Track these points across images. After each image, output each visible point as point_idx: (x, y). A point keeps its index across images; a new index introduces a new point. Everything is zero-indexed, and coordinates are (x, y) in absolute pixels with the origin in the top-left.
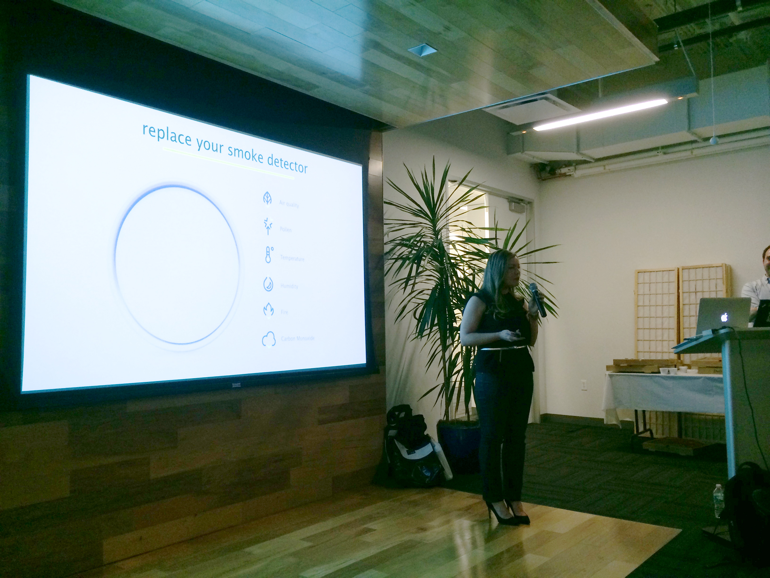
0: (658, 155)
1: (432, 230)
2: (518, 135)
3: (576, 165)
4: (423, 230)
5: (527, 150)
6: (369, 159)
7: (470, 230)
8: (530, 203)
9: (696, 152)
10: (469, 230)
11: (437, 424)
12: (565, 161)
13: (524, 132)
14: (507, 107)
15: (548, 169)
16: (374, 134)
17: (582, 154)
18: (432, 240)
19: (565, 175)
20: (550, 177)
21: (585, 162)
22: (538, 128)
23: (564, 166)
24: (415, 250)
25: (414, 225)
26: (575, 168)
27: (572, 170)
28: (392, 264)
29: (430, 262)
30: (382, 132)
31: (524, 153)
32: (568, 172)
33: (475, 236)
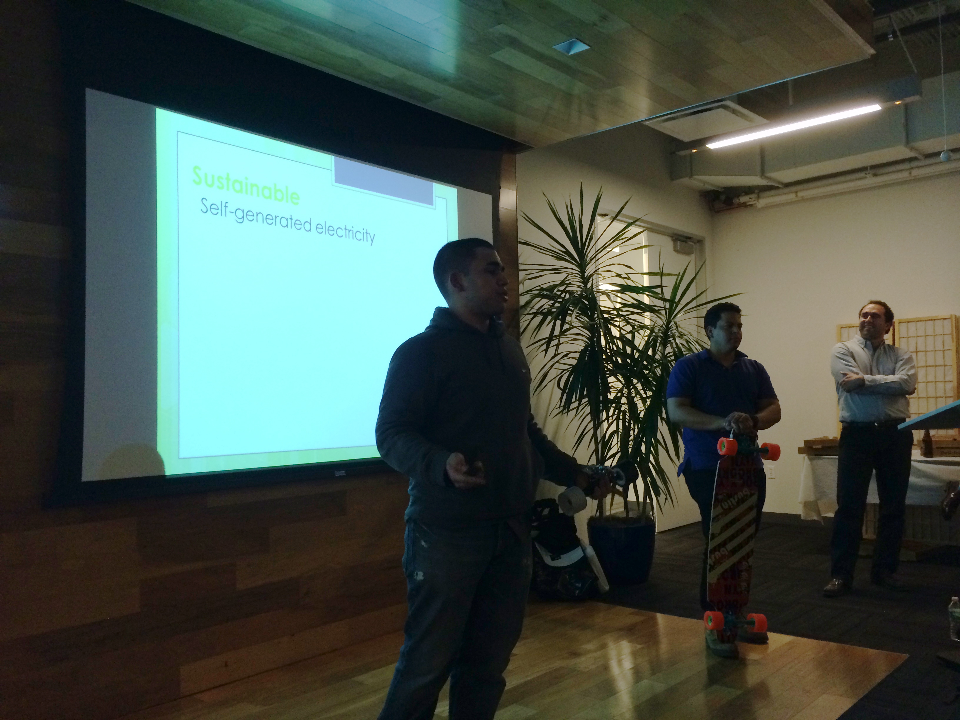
0: (866, 178)
1: (580, 277)
2: (687, 155)
3: (758, 193)
4: (568, 277)
5: (697, 175)
6: (500, 189)
7: (628, 276)
8: (700, 242)
9: (916, 173)
10: (626, 276)
11: (587, 521)
12: (745, 187)
13: (695, 151)
14: (673, 119)
15: (723, 197)
16: (505, 157)
17: (768, 178)
18: (581, 290)
19: (745, 205)
20: (726, 209)
21: (772, 188)
22: (712, 146)
23: (744, 194)
24: (559, 302)
25: (556, 271)
26: (758, 196)
27: (754, 199)
28: (530, 320)
29: (578, 318)
30: (515, 154)
31: (692, 179)
32: (749, 201)
33: (634, 283)
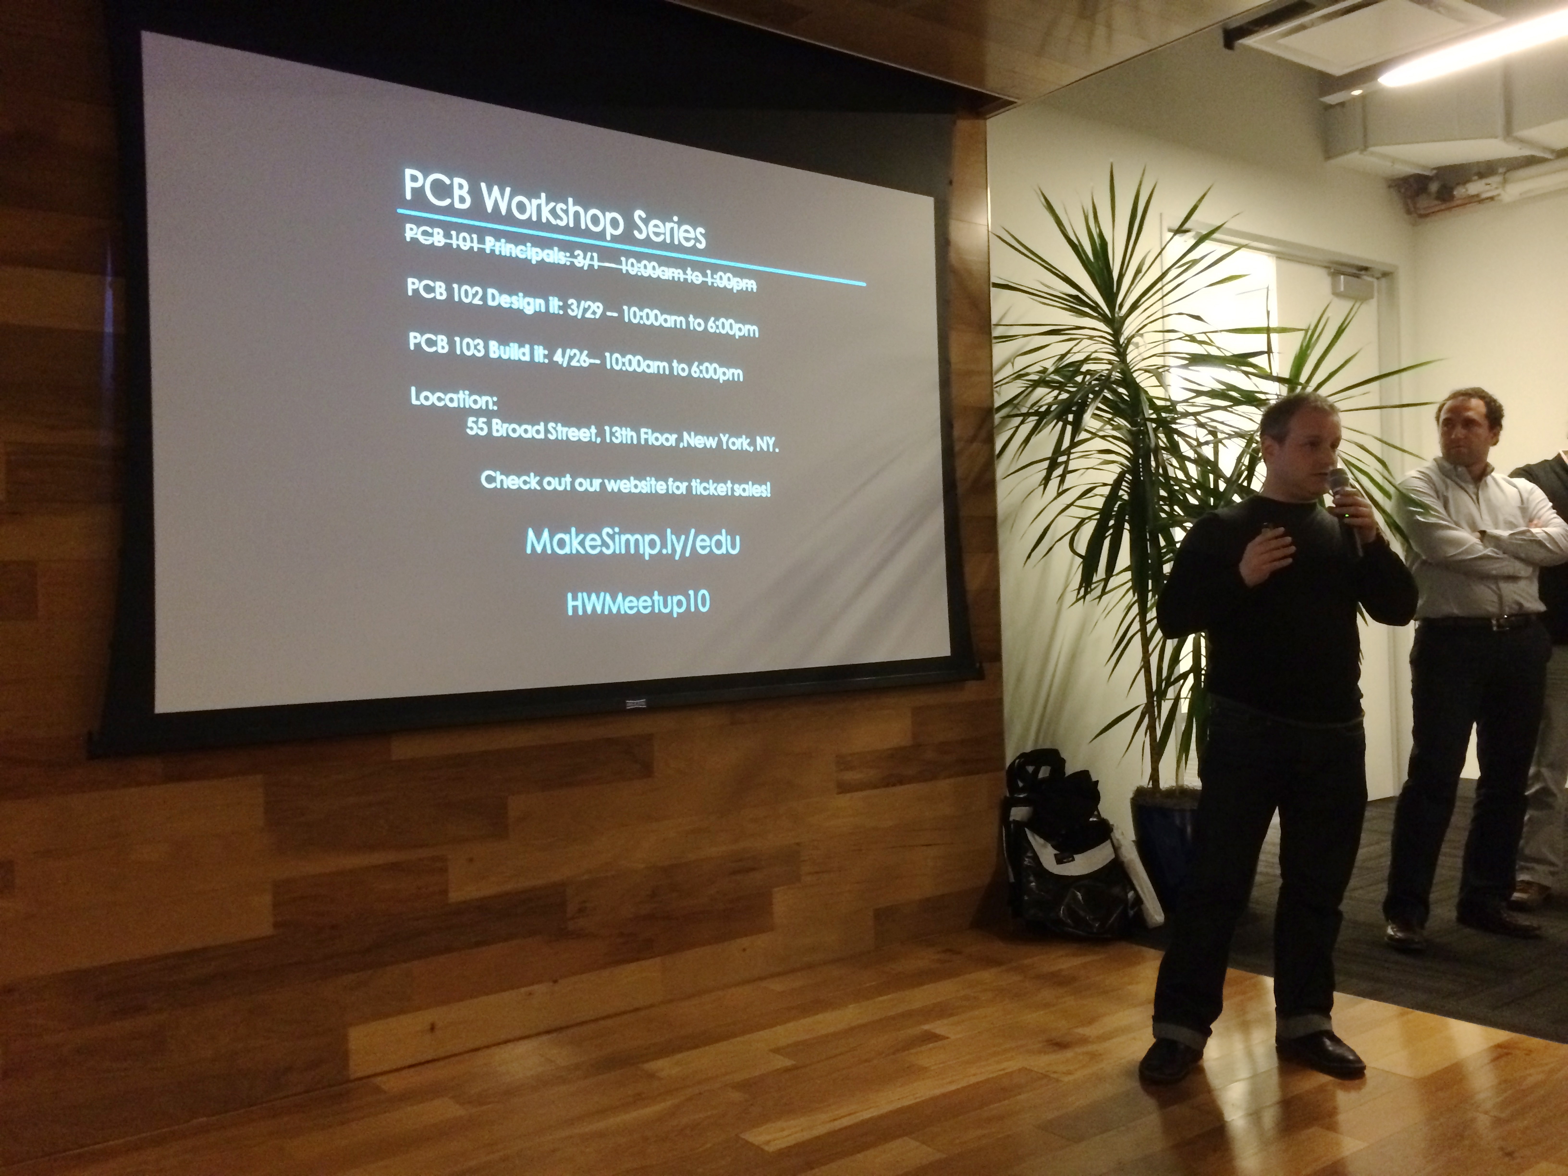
1: (1111, 343)
2: (1342, 104)
3: (1505, 173)
5: (1375, 145)
6: (951, 183)
7: (1206, 338)
8: (1385, 275)
10: (1202, 338)
11: (1131, 795)
12: (1478, 163)
13: (1357, 92)
15: (1434, 187)
16: (964, 125)
17: (1522, 141)
18: (1109, 367)
19: (1477, 200)
20: (1437, 209)
21: (1530, 161)
22: (1391, 80)
23: (1476, 178)
26: (1504, 178)
27: (1494, 186)
28: (1014, 429)
29: (1106, 420)
30: (986, 119)
31: (1365, 153)
32: (1488, 191)
33: (1221, 351)
